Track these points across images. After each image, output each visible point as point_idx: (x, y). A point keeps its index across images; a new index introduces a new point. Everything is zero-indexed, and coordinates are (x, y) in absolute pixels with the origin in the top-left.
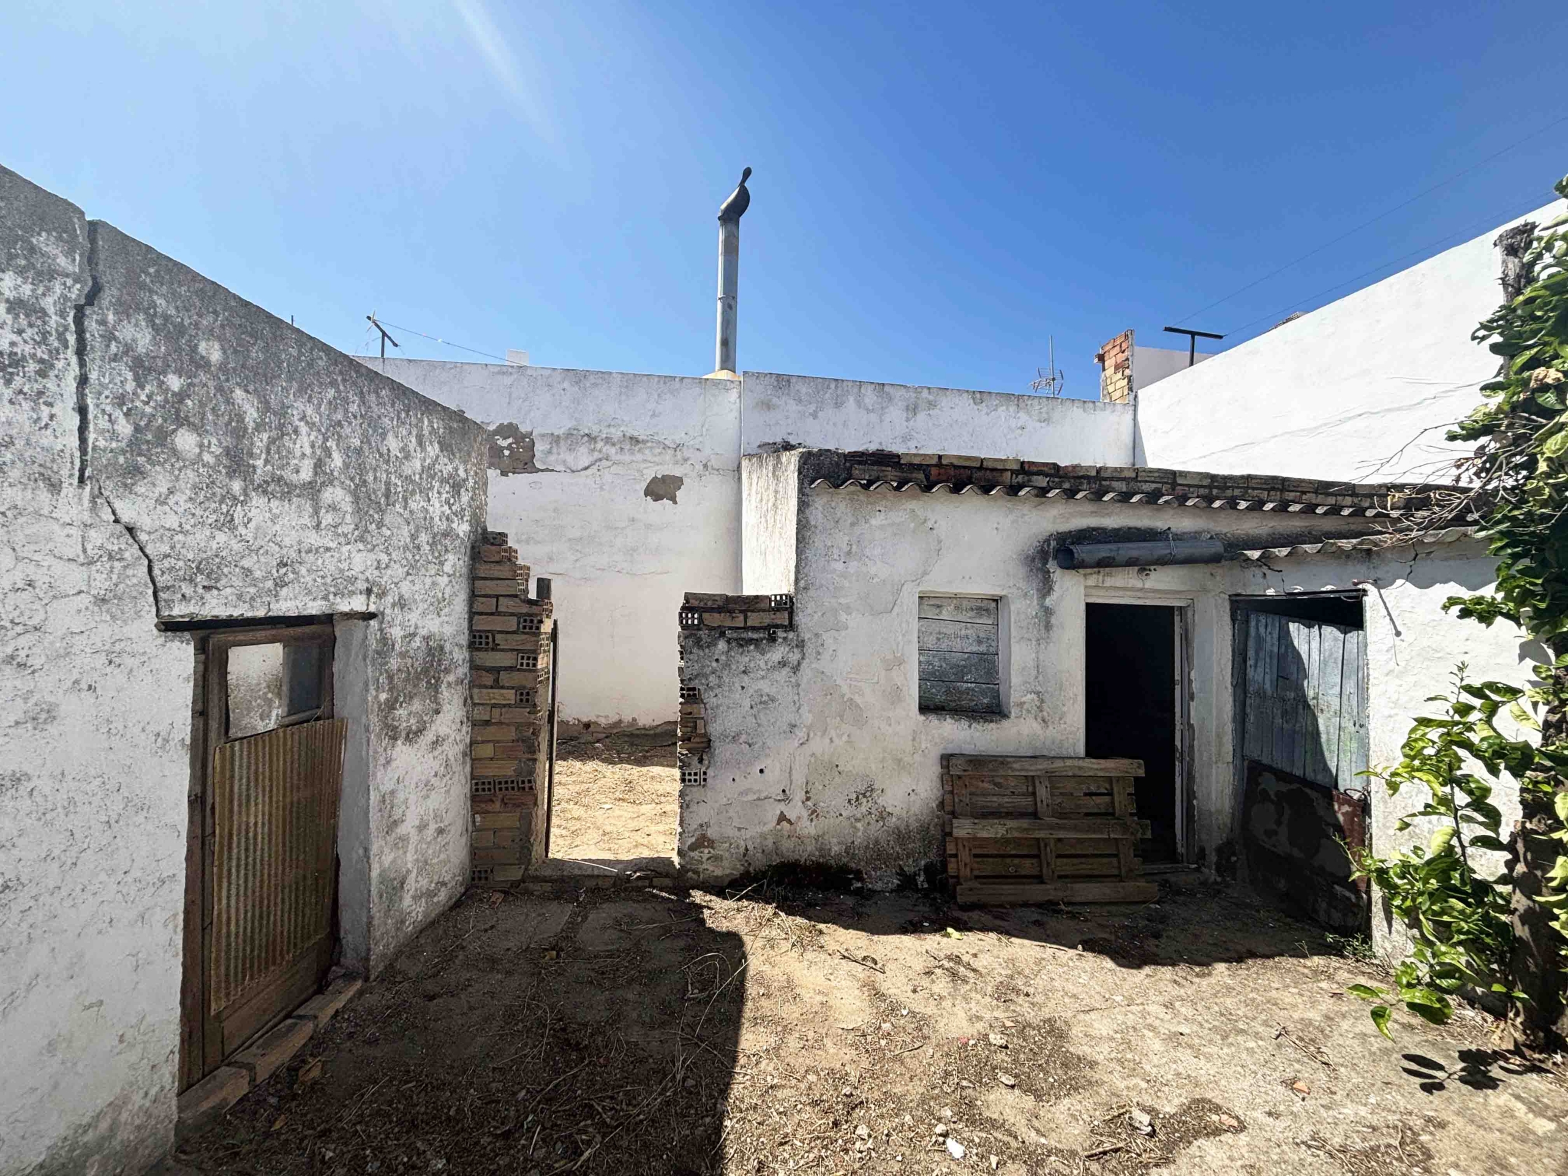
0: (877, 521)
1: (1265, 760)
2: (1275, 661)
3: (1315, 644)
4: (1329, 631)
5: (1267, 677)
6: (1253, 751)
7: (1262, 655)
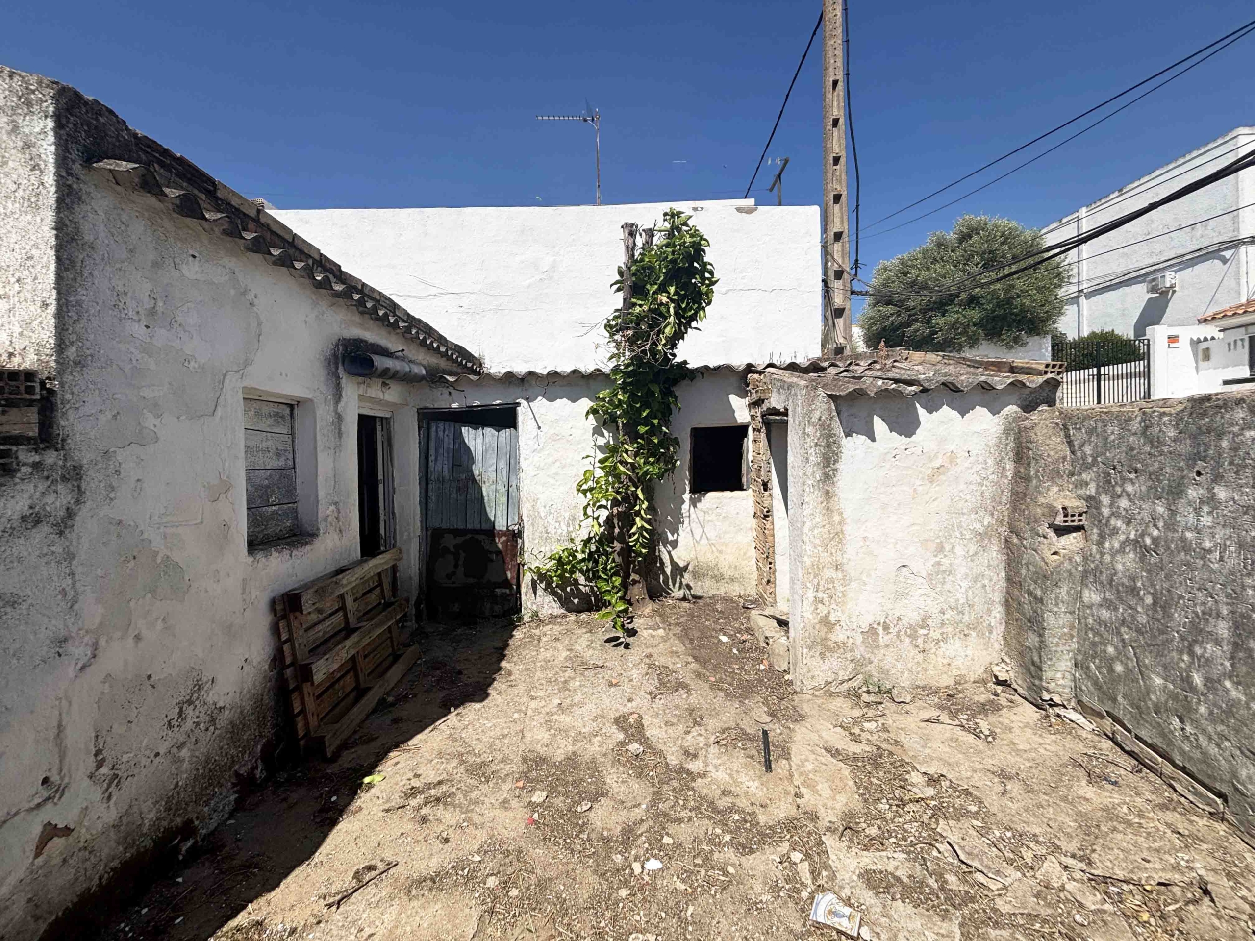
0: (191, 270)
1: (444, 526)
2: (451, 455)
3: (480, 440)
4: (489, 431)
5: (445, 466)
6: (436, 522)
7: (441, 451)
